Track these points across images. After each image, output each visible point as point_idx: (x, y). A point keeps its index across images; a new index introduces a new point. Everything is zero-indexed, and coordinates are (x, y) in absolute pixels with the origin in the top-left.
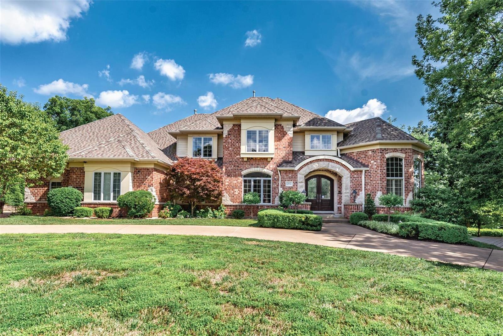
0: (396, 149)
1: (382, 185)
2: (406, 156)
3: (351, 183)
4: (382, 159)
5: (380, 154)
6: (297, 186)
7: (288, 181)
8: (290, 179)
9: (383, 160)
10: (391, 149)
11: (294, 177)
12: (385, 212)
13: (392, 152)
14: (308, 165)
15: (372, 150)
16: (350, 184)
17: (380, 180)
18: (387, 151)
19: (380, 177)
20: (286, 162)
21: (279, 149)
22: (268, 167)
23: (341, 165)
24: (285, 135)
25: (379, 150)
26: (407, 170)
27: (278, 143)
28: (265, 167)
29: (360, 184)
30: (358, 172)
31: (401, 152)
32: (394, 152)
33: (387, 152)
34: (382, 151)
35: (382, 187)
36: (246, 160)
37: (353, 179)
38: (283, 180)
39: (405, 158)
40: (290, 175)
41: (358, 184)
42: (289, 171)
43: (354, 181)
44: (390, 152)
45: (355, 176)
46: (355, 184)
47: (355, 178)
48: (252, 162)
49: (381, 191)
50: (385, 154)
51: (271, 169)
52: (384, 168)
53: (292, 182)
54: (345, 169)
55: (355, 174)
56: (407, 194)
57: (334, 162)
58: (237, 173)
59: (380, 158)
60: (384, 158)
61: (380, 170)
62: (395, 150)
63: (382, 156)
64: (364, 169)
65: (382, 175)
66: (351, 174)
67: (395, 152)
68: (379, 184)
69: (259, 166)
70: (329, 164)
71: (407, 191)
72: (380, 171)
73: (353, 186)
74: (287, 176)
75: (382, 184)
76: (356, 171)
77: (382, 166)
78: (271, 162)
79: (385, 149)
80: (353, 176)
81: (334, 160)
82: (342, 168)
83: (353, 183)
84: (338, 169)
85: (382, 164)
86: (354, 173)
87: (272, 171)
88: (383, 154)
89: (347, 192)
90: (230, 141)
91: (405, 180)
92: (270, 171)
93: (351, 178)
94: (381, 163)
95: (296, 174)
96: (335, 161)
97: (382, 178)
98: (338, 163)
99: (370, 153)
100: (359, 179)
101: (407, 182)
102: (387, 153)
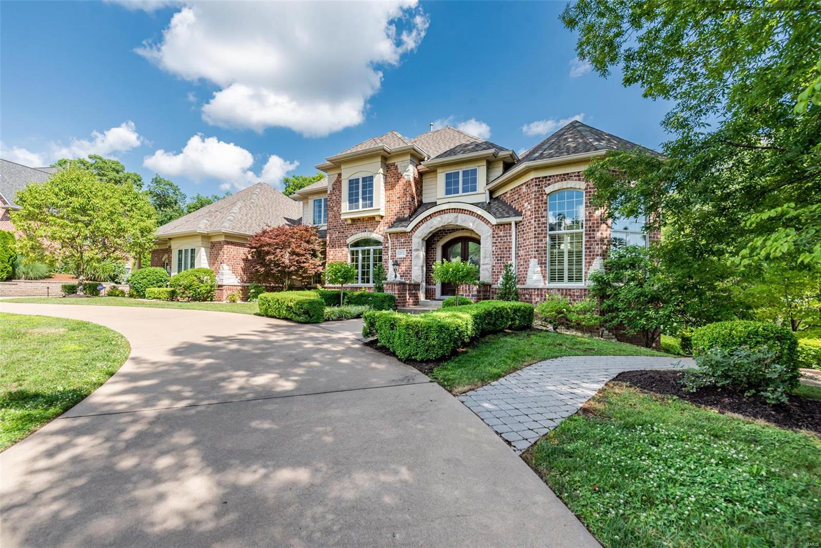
0: (568, 174)
1: (538, 247)
2: (588, 185)
3: (493, 246)
4: (538, 198)
5: (536, 189)
6: (411, 256)
7: (400, 248)
8: (403, 245)
9: (540, 199)
10: (557, 176)
11: (409, 243)
12: (543, 298)
13: (558, 181)
14: (427, 222)
15: (525, 183)
16: (491, 249)
17: (535, 238)
18: (549, 180)
19: (535, 231)
20: (400, 220)
21: (392, 201)
22: (377, 230)
23: (476, 217)
24: (400, 179)
25: (534, 180)
26: (590, 213)
27: (391, 192)
28: (374, 229)
29: (509, 248)
30: (506, 226)
31: (577, 178)
32: (562, 180)
33: (548, 182)
34: (539, 181)
35: (537, 251)
36: (349, 222)
37: (496, 240)
38: (394, 248)
39: (586, 189)
40: (402, 240)
41: (506, 248)
42: (401, 233)
43: (500, 242)
44: (555, 182)
45: (501, 234)
46: (500, 249)
47: (500, 237)
48: (359, 224)
49: (535, 257)
50: (546, 187)
51: (381, 233)
52: (542, 214)
53: (405, 250)
54: (483, 223)
55: (501, 231)
56: (590, 262)
57: (466, 212)
58: (342, 241)
59: (535, 195)
60: (542, 194)
61: (535, 218)
62: (566, 177)
63: (538, 191)
64: (513, 220)
65: (539, 227)
66: (494, 231)
67: (565, 180)
68: (532, 244)
69: (366, 229)
70: (457, 217)
71: (590, 255)
72: (535, 221)
73: (496, 252)
74: (398, 241)
75: (538, 244)
76: (501, 225)
77: (538, 211)
78: (382, 222)
79: (546, 177)
80: (497, 234)
81: (465, 210)
82: (478, 221)
83: (496, 246)
84: (471, 225)
85: (539, 207)
86: (498, 228)
87: (382, 235)
88: (542, 188)
89: (486, 262)
90: (335, 197)
91: (586, 234)
92: (380, 236)
93: (494, 237)
94: (538, 204)
95: (410, 237)
96: (468, 211)
97: (539, 234)
98: (471, 213)
99: (524, 189)
100: (507, 239)
101: (590, 238)
102: (549, 184)
